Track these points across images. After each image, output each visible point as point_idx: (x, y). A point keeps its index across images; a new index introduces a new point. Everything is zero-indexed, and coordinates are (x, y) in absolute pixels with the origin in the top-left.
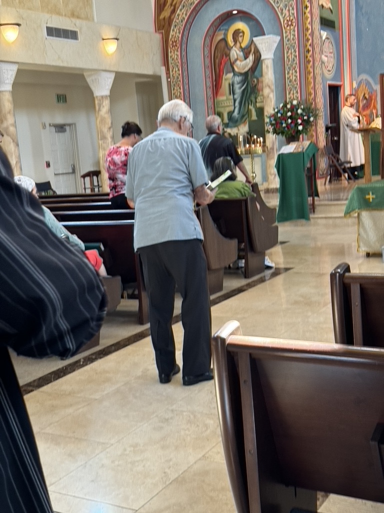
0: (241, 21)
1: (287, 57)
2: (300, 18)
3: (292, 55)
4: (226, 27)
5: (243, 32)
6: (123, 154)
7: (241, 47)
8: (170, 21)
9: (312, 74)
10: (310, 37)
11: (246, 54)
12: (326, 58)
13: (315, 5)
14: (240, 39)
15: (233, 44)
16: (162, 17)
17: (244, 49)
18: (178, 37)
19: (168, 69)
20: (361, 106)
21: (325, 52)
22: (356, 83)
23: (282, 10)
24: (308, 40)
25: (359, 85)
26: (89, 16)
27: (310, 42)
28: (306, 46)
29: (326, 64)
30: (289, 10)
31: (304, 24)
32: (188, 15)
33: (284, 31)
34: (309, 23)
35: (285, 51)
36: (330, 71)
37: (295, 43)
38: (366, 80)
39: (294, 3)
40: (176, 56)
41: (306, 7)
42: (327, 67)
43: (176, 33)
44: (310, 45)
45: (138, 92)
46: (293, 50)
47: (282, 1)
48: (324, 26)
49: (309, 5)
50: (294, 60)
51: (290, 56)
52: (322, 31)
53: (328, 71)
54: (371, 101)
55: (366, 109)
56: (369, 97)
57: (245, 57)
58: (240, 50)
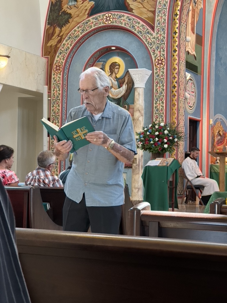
0: (118, 56)
1: (156, 89)
2: (169, 59)
4: (103, 60)
5: (119, 65)
7: (116, 77)
8: (56, 49)
9: (176, 107)
10: (176, 76)
11: (120, 84)
12: (189, 96)
13: (182, 49)
14: (116, 70)
15: (109, 74)
16: (49, 44)
17: (119, 79)
19: (50, 89)
20: (216, 140)
21: (188, 90)
22: (213, 121)
23: (154, 51)
24: (174, 78)
25: (215, 122)
27: (176, 79)
28: (173, 82)
29: (188, 100)
30: (160, 52)
31: (172, 64)
32: (73, 45)
33: (155, 68)
34: (176, 64)
35: (155, 85)
36: (191, 107)
37: (164, 79)
38: (221, 119)
39: (165, 46)
40: (58, 78)
41: (175, 51)
42: (189, 103)
43: (60, 59)
44: (176, 82)
45: (20, 106)
46: (161, 85)
47: (155, 44)
48: (189, 69)
49: (177, 49)
50: (161, 93)
51: (159, 89)
52: (186, 73)
53: (190, 106)
54: (225, 137)
55: (220, 144)
56: (223, 134)
57: (119, 86)
58: (116, 80)
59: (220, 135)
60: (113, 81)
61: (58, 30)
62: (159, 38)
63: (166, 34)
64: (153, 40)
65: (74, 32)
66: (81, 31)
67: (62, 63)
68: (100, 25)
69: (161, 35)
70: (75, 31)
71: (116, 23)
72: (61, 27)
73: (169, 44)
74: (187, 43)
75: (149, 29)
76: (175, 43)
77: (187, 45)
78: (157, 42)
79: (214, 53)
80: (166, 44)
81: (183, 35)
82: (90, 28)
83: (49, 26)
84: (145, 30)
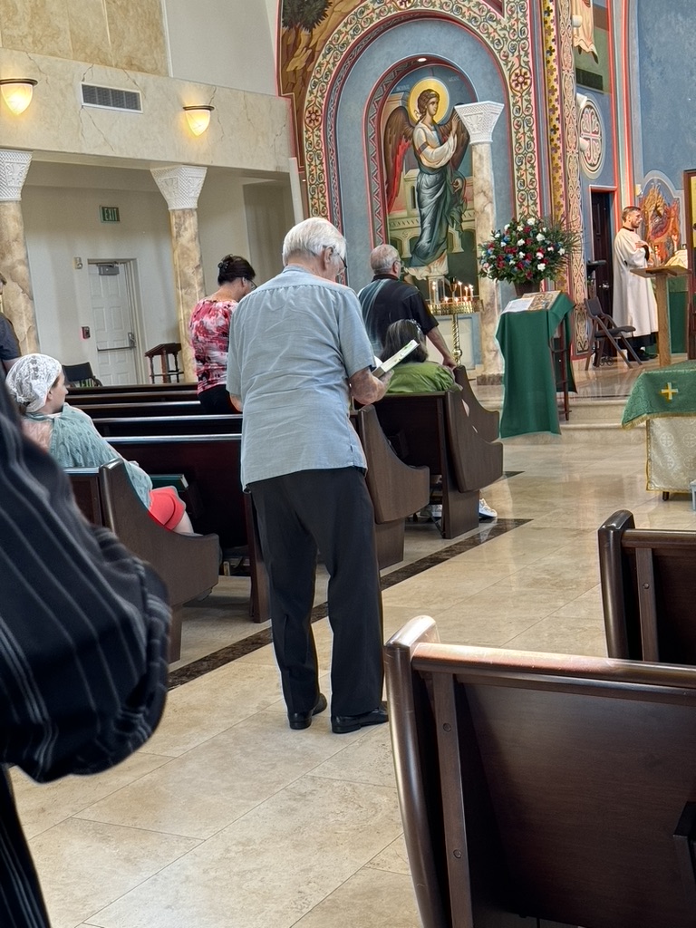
0: (433, 76)
1: (517, 140)
2: (540, 70)
3: (525, 136)
4: (405, 87)
5: (437, 96)
6: (220, 315)
7: (433, 123)
8: (305, 75)
9: (561, 171)
10: (557, 105)
11: (443, 135)
12: (587, 143)
13: (566, 46)
14: (432, 107)
15: (419, 116)
16: (290, 68)
17: (439, 125)
18: (319, 103)
19: (301, 162)
20: (651, 227)
21: (585, 131)
22: (642, 188)
23: (507, 57)
24: (553, 110)
25: (647, 190)
26: (159, 66)
27: (558, 112)
28: (551, 120)
29: (587, 153)
30: (519, 57)
31: (546, 81)
32: (338, 64)
33: (511, 94)
34: (555, 80)
35: (513, 130)
36: (594, 165)
37: (531, 115)
38: (659, 181)
39: (528, 43)
40: (316, 139)
41: (551, 51)
42: (589, 158)
43: (316, 97)
44: (558, 119)
45: (247, 202)
46: (527, 128)
47: (507, 41)
48: (584, 84)
49: (554, 47)
50: (528, 146)
51: (522, 139)
52: (578, 95)
53: (590, 165)
54: (669, 218)
55: (659, 234)
56: (666, 211)
57: (440, 141)
58: (433, 128)
59: (659, 214)
60: (428, 131)
61: (304, 34)
62: (515, 27)
63: (528, 18)
64: (501, 33)
65: (337, 36)
66: (351, 32)
67: (321, 105)
68: (389, 15)
69: (517, 20)
70: (340, 32)
71: (422, 5)
72: (310, 27)
73: (538, 38)
74: (575, 29)
75: (492, 9)
76: (550, 35)
77: (575, 33)
78: (511, 36)
79: (635, 42)
80: (529, 40)
81: (564, 15)
82: (371, 23)
83: (285, 29)
84: (484, 14)
